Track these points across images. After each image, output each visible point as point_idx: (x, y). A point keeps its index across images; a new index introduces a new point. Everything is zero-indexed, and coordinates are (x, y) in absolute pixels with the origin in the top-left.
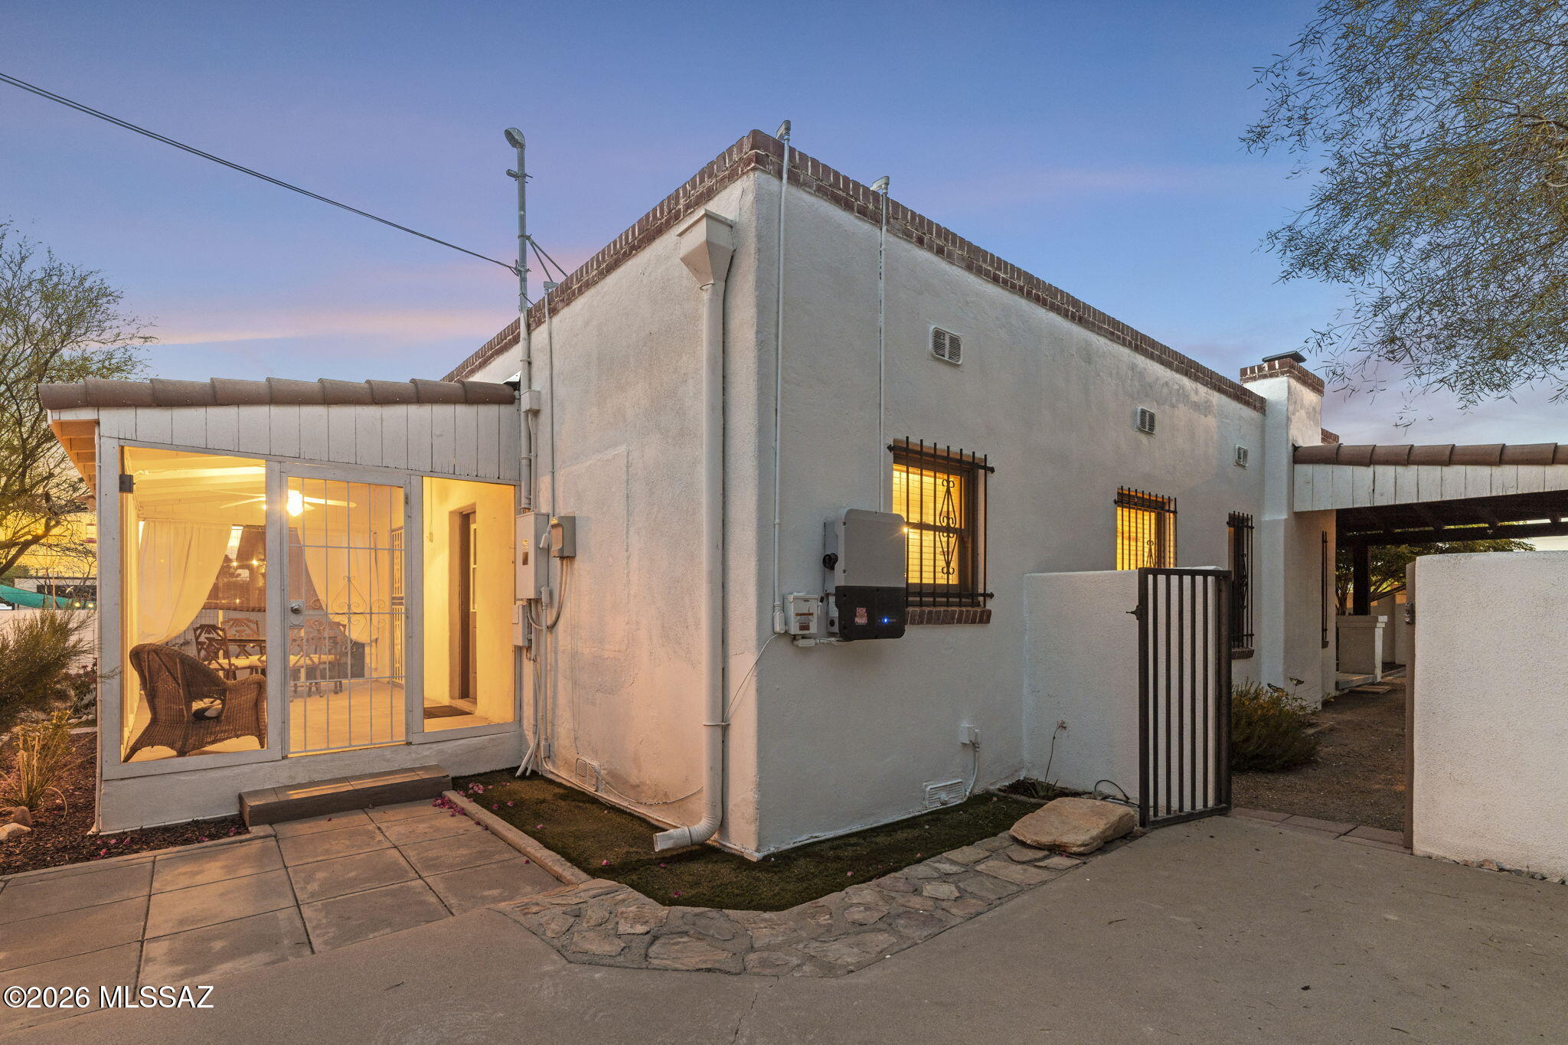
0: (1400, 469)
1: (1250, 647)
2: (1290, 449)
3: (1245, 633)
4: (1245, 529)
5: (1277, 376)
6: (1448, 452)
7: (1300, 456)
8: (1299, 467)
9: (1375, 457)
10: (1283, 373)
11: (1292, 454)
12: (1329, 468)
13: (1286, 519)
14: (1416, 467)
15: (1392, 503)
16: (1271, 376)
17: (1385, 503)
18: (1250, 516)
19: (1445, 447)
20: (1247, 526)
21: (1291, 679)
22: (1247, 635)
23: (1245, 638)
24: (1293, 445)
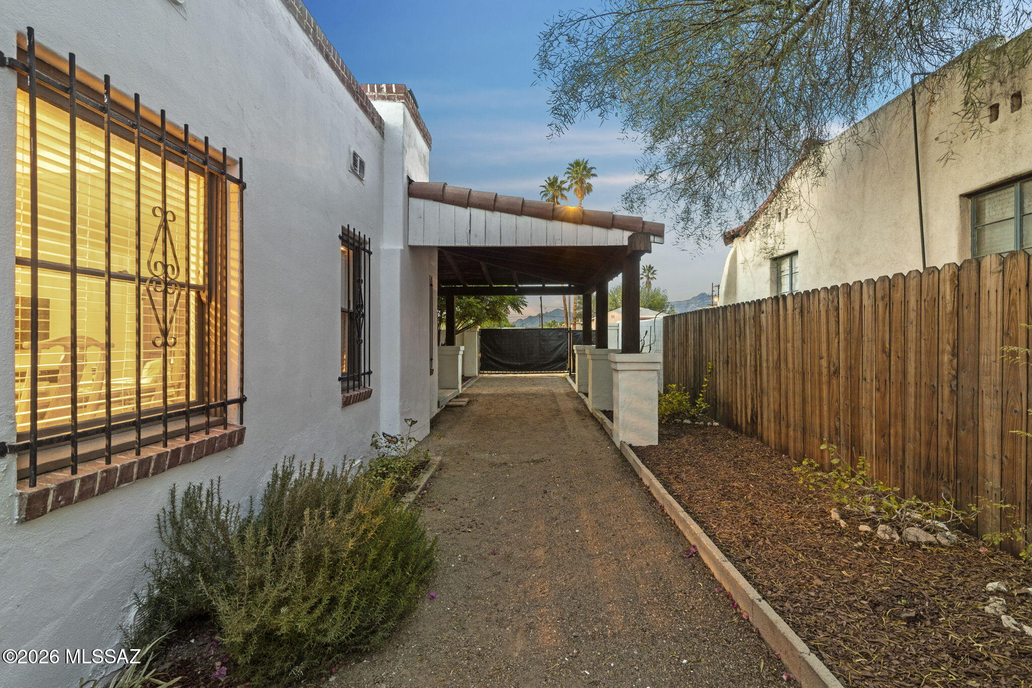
0: (488, 213)
1: (367, 385)
2: (406, 181)
3: (363, 372)
4: (363, 252)
5: (394, 100)
6: (521, 202)
7: (414, 191)
8: (411, 199)
9: (472, 200)
10: (399, 98)
11: (407, 186)
12: (437, 204)
13: (401, 250)
14: (499, 213)
15: (482, 245)
16: (389, 99)
17: (478, 245)
18: (367, 239)
19: (519, 198)
20: (364, 249)
21: (406, 420)
22: (364, 374)
23: (363, 377)
24: (408, 177)
